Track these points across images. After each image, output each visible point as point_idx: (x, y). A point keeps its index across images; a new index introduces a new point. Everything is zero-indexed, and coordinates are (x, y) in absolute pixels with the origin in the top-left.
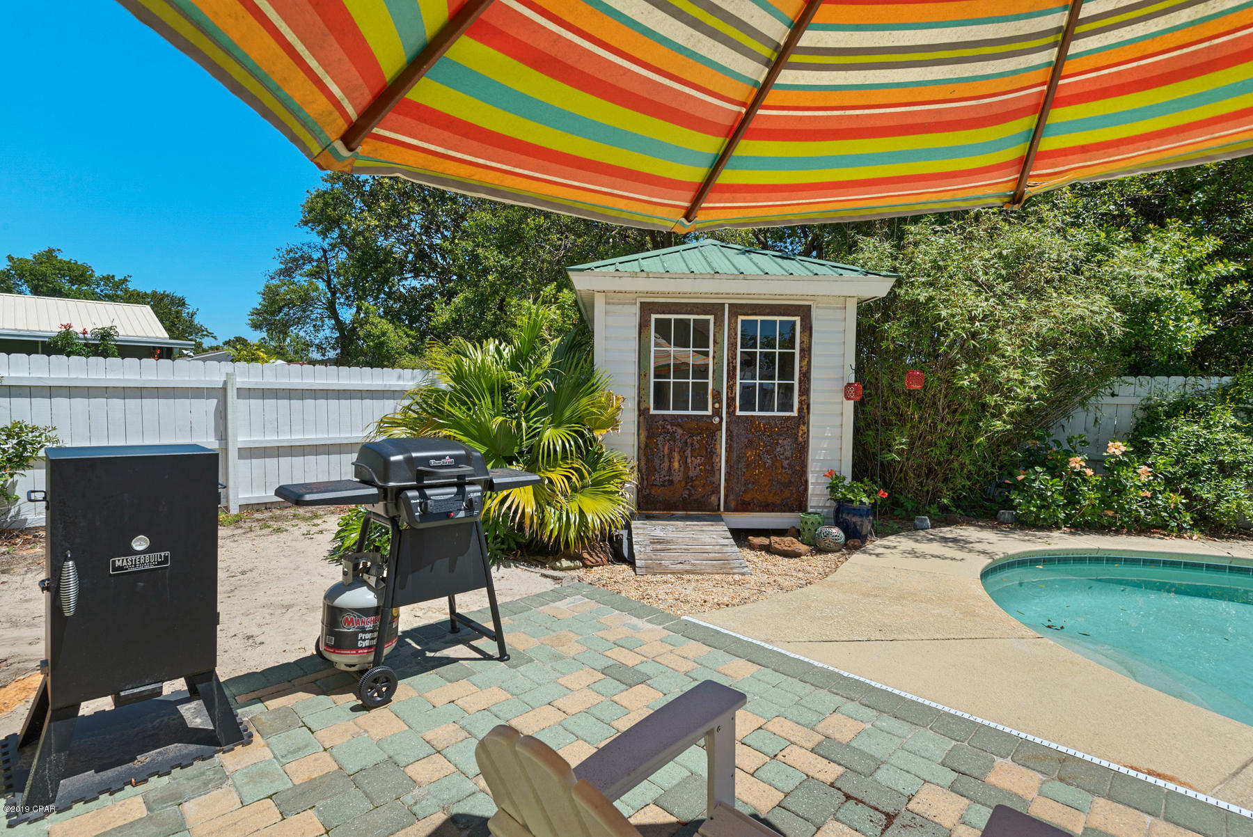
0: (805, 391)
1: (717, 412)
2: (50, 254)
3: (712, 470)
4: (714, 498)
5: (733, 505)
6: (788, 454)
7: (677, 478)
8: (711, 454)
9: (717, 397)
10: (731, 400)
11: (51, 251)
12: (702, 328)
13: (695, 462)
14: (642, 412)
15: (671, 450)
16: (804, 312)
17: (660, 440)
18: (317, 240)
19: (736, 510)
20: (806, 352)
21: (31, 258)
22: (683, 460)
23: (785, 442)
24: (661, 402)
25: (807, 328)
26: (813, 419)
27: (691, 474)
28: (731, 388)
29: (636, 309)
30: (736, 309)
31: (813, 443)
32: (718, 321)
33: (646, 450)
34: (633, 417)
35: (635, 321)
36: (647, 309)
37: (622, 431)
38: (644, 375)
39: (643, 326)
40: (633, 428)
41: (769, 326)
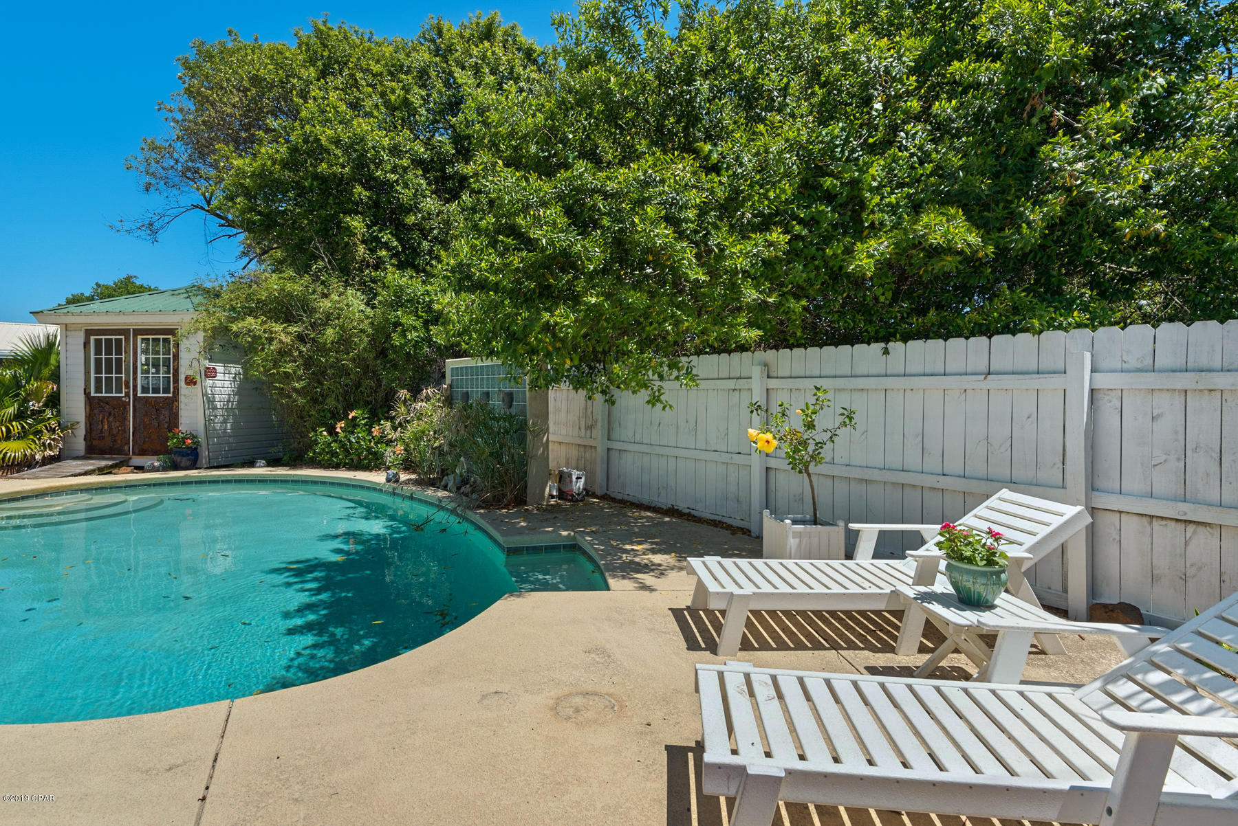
0: (176, 381)
1: (127, 394)
3: (126, 431)
4: (126, 447)
5: (137, 452)
6: (167, 419)
7: (106, 434)
8: (125, 419)
9: (127, 387)
10: (135, 387)
12: (119, 342)
13: (115, 425)
14: (87, 393)
15: (103, 418)
16: (175, 332)
17: (96, 411)
19: (139, 454)
20: (176, 356)
22: (109, 424)
23: (165, 412)
24: (98, 390)
25: (177, 342)
26: (181, 398)
27: (115, 432)
28: (135, 379)
29: (82, 334)
30: (138, 332)
31: (181, 413)
32: (127, 339)
33: (90, 418)
34: (82, 397)
35: (82, 340)
36: (89, 333)
37: (75, 406)
38: (87, 373)
39: (86, 344)
40: (83, 405)
41: (156, 341)
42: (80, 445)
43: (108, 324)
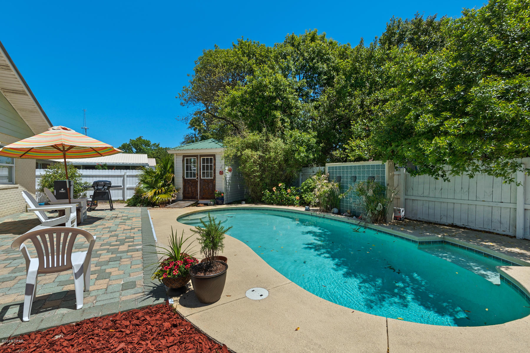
0: (215, 173)
1: (198, 178)
2: (140, 138)
3: (197, 191)
4: (197, 197)
5: (201, 198)
6: (211, 187)
7: (190, 192)
8: (197, 187)
9: (198, 175)
10: (200, 175)
11: (140, 137)
12: (194, 159)
13: (193, 189)
14: (183, 178)
15: (189, 186)
16: (214, 156)
17: (187, 184)
19: (202, 199)
20: (215, 164)
21: (135, 140)
22: (191, 188)
23: (211, 184)
24: (187, 176)
25: (215, 159)
26: (217, 179)
27: (193, 191)
28: (200, 173)
29: (182, 157)
30: (201, 156)
31: (216, 184)
32: (197, 159)
33: (184, 186)
34: (182, 179)
35: (182, 159)
36: (184, 156)
37: (179, 182)
38: (183, 170)
40: (182, 182)
41: (207, 159)
42: (181, 196)
43: (191, 153)
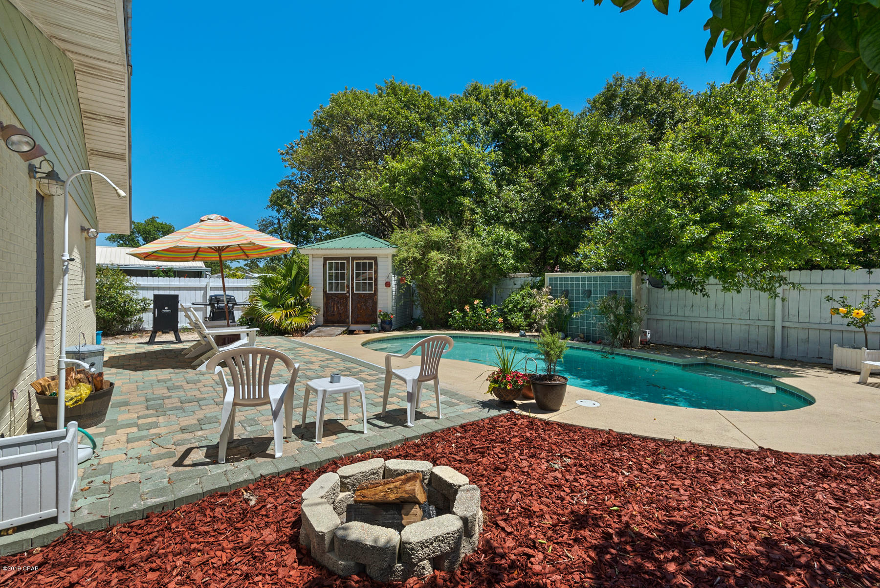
0: (376, 285)
1: (348, 292)
2: (153, 220)
3: (347, 311)
4: (348, 320)
5: (354, 322)
6: (371, 304)
7: (336, 313)
8: (347, 305)
9: (348, 287)
10: (353, 288)
11: (153, 218)
12: (343, 264)
13: (341, 308)
14: (325, 292)
15: (334, 305)
16: (375, 259)
17: (330, 301)
18: (275, 214)
19: (356, 324)
20: (376, 272)
21: (143, 222)
22: (338, 308)
23: (370, 301)
24: (331, 289)
25: (376, 264)
26: (379, 294)
27: (340, 312)
28: (352, 284)
29: (322, 260)
30: (354, 259)
31: (379, 302)
32: (348, 262)
33: (326, 305)
34: (322, 293)
35: (322, 263)
36: (326, 259)
37: (317, 297)
38: (325, 280)
39: (324, 265)
40: (322, 297)
41: (364, 264)
42: (321, 319)
43: (337, 254)
